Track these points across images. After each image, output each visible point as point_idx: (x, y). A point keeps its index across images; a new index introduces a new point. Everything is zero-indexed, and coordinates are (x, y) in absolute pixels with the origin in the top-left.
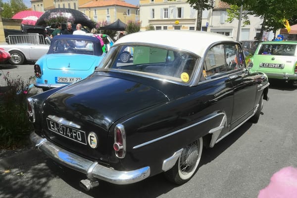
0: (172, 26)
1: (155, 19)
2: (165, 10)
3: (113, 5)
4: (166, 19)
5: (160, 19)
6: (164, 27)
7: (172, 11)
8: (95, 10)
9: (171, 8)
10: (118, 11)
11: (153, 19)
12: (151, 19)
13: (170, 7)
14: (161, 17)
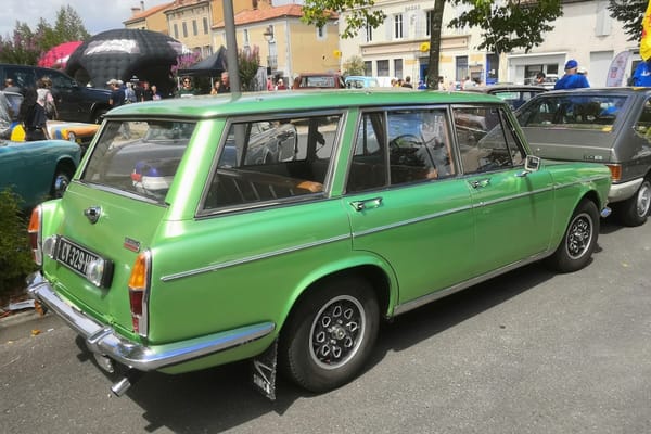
0: (412, 57)
1: (374, 42)
2: (397, 20)
3: (282, 17)
4: (399, 39)
5: (384, 41)
6: (395, 60)
7: (412, 19)
8: (246, 31)
9: (411, 13)
10: (293, 30)
11: (370, 43)
12: (365, 43)
13: (407, 9)
14: (387, 36)
